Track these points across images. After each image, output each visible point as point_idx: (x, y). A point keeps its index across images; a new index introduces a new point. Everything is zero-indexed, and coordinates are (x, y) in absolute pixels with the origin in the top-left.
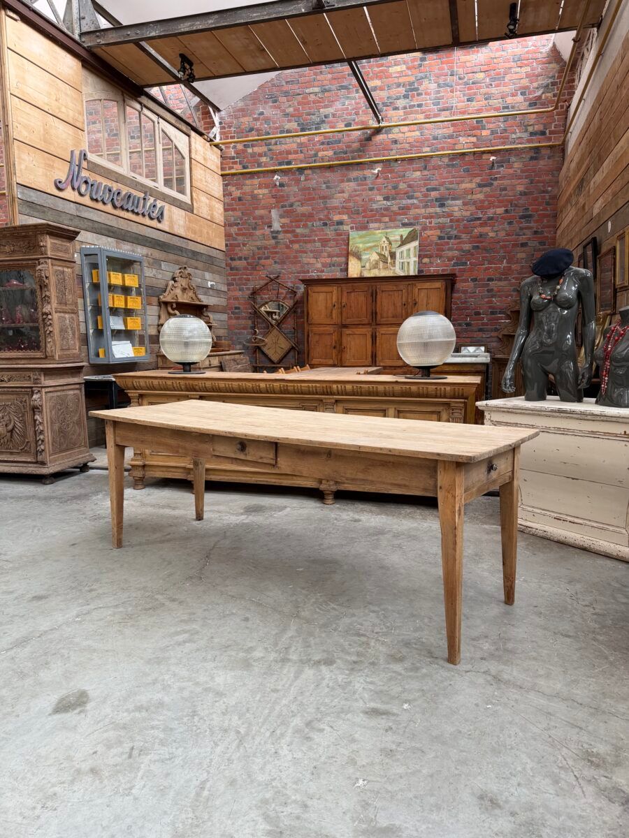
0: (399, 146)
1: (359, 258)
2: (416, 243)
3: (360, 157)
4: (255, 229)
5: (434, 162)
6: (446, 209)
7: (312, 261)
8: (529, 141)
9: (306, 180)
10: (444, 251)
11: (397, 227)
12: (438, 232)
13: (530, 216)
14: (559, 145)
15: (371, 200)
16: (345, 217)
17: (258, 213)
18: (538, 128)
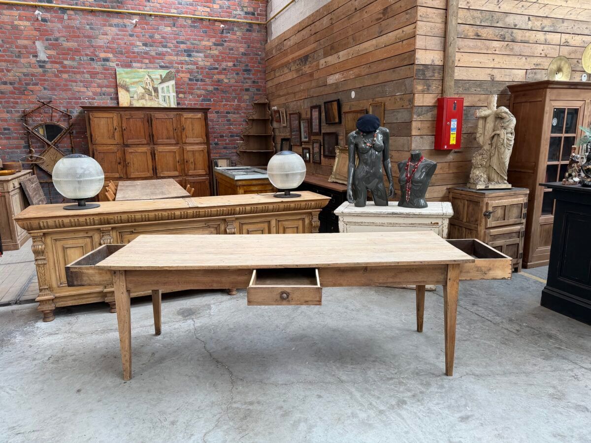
0: (152, 5)
1: (127, 90)
2: (173, 82)
3: (119, 7)
4: (19, 57)
5: (181, 22)
6: (192, 59)
7: (83, 89)
8: (245, 18)
9: (68, 19)
10: (194, 90)
11: (156, 68)
12: (188, 75)
13: (249, 70)
14: (264, 24)
15: (132, 44)
16: (110, 55)
17: (21, 42)
18: (250, 9)
